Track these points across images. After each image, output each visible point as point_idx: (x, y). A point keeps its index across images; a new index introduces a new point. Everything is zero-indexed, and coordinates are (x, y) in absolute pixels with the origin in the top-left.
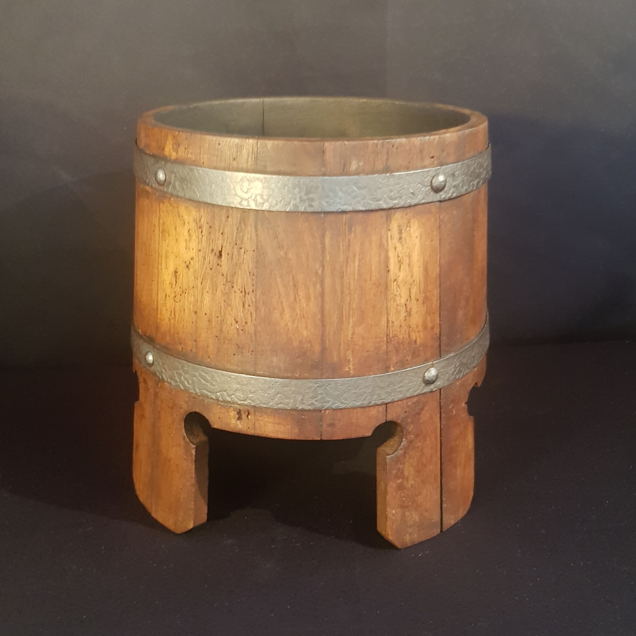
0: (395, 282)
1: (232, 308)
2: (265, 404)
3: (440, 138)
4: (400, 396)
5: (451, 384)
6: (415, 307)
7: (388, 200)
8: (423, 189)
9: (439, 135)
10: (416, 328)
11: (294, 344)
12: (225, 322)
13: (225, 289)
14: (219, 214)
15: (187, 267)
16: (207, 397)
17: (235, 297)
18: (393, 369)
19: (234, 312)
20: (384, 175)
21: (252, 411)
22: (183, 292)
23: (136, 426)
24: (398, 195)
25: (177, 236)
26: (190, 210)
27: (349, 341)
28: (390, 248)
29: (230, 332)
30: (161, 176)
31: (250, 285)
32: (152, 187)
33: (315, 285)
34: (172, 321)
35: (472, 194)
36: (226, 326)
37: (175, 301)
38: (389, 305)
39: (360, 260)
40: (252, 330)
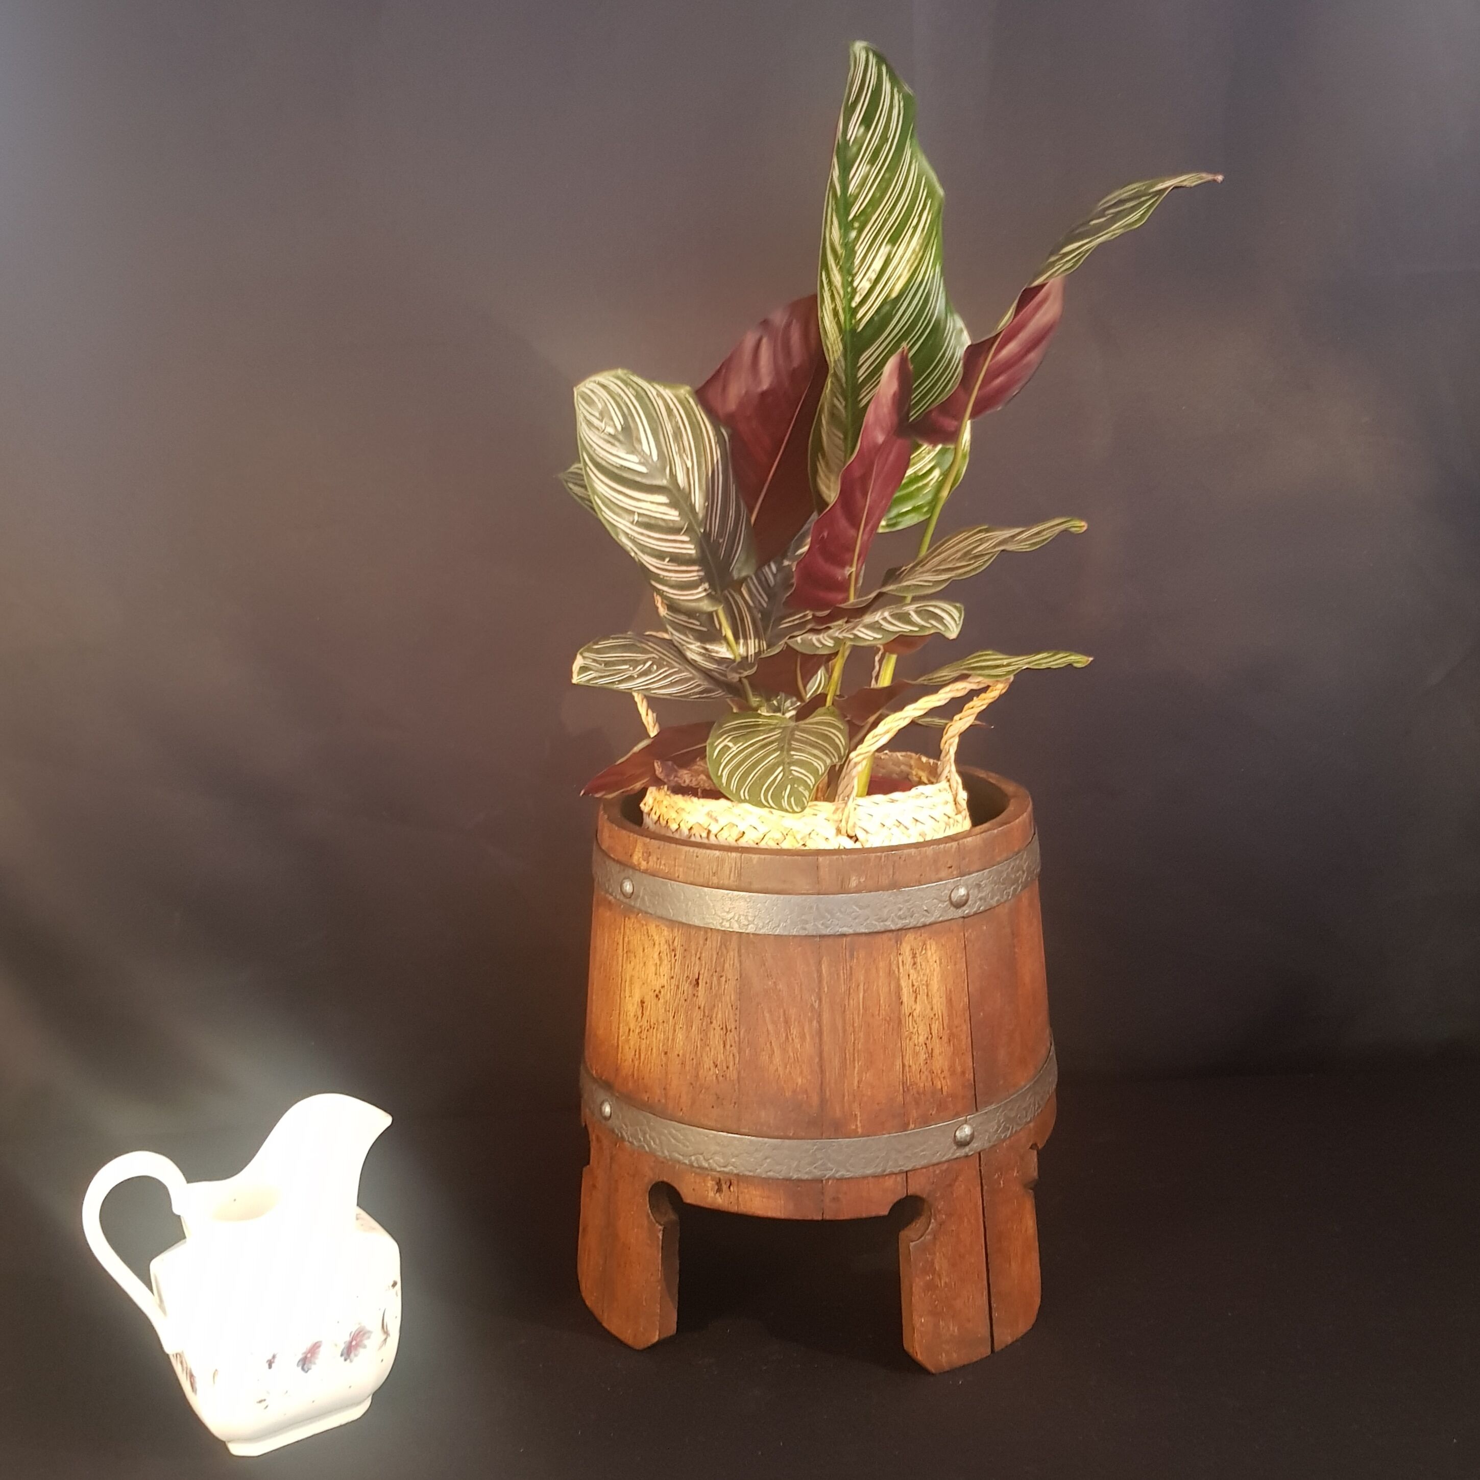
0: (911, 1017)
1: (710, 1049)
2: (750, 1171)
3: (958, 844)
4: (924, 1162)
5: (994, 1146)
6: (938, 1047)
7: (896, 920)
8: (940, 905)
9: (956, 841)
10: (941, 1073)
11: (787, 1094)
12: (702, 1065)
13: (702, 1025)
14: (696, 935)
15: (657, 996)
16: (679, 1162)
17: (714, 1035)
18: (912, 1126)
19: (712, 1054)
20: (890, 891)
21: (735, 1182)
22: (651, 1027)
23: (584, 1199)
24: (909, 913)
25: (645, 959)
26: (661, 928)
27: (854, 1090)
28: (901, 975)
29: (707, 1079)
30: (628, 887)
31: (732, 1020)
32: (615, 898)
33: (811, 1021)
34: (637, 1063)
35: (1007, 905)
36: (702, 1070)
37: (640, 1038)
38: (904, 1045)
39: (865, 991)
40: (735, 1076)
